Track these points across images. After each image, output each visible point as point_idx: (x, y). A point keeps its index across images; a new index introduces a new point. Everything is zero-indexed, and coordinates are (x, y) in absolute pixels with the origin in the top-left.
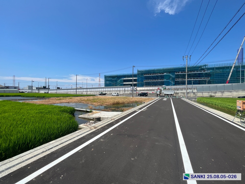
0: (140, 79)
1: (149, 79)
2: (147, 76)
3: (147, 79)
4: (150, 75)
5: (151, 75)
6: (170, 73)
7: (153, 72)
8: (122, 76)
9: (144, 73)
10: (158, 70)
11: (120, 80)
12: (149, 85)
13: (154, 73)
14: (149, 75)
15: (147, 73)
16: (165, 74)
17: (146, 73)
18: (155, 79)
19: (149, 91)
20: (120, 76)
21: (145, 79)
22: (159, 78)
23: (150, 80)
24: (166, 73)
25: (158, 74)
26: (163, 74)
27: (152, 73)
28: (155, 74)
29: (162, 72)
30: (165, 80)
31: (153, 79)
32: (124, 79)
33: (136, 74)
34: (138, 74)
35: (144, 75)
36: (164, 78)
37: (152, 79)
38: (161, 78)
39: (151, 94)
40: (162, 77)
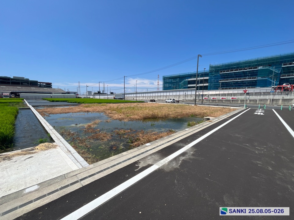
0: (213, 79)
1: (229, 78)
2: (226, 73)
3: (224, 78)
4: (231, 71)
5: (233, 71)
6: (270, 66)
7: (238, 66)
8: (186, 77)
9: (221, 70)
10: (246, 63)
11: (183, 81)
12: (228, 88)
13: (238, 68)
14: (229, 71)
15: (226, 69)
16: (260, 68)
17: (223, 69)
18: (239, 77)
19: (227, 96)
20: (183, 77)
21: (222, 78)
22: (246, 76)
23: (231, 80)
24: (262, 67)
25: (247, 69)
26: (256, 68)
27: (234, 68)
28: (240, 70)
29: (253, 66)
30: (259, 78)
31: (237, 77)
32: (189, 80)
33: (208, 71)
34: (211, 72)
35: (221, 72)
36: (256, 75)
37: (233, 77)
38: (251, 76)
39: (229, 100)
40: (254, 74)
